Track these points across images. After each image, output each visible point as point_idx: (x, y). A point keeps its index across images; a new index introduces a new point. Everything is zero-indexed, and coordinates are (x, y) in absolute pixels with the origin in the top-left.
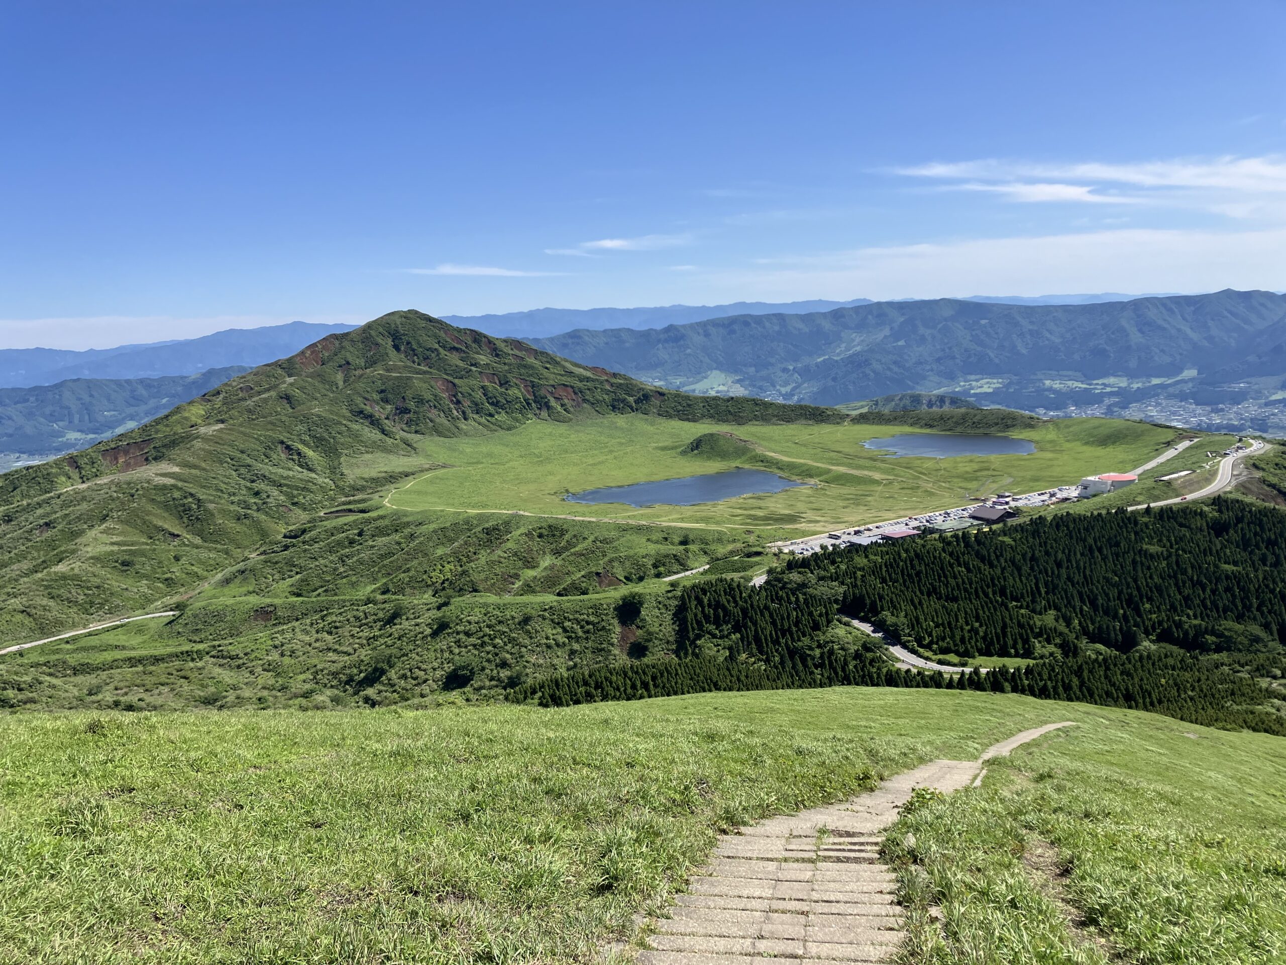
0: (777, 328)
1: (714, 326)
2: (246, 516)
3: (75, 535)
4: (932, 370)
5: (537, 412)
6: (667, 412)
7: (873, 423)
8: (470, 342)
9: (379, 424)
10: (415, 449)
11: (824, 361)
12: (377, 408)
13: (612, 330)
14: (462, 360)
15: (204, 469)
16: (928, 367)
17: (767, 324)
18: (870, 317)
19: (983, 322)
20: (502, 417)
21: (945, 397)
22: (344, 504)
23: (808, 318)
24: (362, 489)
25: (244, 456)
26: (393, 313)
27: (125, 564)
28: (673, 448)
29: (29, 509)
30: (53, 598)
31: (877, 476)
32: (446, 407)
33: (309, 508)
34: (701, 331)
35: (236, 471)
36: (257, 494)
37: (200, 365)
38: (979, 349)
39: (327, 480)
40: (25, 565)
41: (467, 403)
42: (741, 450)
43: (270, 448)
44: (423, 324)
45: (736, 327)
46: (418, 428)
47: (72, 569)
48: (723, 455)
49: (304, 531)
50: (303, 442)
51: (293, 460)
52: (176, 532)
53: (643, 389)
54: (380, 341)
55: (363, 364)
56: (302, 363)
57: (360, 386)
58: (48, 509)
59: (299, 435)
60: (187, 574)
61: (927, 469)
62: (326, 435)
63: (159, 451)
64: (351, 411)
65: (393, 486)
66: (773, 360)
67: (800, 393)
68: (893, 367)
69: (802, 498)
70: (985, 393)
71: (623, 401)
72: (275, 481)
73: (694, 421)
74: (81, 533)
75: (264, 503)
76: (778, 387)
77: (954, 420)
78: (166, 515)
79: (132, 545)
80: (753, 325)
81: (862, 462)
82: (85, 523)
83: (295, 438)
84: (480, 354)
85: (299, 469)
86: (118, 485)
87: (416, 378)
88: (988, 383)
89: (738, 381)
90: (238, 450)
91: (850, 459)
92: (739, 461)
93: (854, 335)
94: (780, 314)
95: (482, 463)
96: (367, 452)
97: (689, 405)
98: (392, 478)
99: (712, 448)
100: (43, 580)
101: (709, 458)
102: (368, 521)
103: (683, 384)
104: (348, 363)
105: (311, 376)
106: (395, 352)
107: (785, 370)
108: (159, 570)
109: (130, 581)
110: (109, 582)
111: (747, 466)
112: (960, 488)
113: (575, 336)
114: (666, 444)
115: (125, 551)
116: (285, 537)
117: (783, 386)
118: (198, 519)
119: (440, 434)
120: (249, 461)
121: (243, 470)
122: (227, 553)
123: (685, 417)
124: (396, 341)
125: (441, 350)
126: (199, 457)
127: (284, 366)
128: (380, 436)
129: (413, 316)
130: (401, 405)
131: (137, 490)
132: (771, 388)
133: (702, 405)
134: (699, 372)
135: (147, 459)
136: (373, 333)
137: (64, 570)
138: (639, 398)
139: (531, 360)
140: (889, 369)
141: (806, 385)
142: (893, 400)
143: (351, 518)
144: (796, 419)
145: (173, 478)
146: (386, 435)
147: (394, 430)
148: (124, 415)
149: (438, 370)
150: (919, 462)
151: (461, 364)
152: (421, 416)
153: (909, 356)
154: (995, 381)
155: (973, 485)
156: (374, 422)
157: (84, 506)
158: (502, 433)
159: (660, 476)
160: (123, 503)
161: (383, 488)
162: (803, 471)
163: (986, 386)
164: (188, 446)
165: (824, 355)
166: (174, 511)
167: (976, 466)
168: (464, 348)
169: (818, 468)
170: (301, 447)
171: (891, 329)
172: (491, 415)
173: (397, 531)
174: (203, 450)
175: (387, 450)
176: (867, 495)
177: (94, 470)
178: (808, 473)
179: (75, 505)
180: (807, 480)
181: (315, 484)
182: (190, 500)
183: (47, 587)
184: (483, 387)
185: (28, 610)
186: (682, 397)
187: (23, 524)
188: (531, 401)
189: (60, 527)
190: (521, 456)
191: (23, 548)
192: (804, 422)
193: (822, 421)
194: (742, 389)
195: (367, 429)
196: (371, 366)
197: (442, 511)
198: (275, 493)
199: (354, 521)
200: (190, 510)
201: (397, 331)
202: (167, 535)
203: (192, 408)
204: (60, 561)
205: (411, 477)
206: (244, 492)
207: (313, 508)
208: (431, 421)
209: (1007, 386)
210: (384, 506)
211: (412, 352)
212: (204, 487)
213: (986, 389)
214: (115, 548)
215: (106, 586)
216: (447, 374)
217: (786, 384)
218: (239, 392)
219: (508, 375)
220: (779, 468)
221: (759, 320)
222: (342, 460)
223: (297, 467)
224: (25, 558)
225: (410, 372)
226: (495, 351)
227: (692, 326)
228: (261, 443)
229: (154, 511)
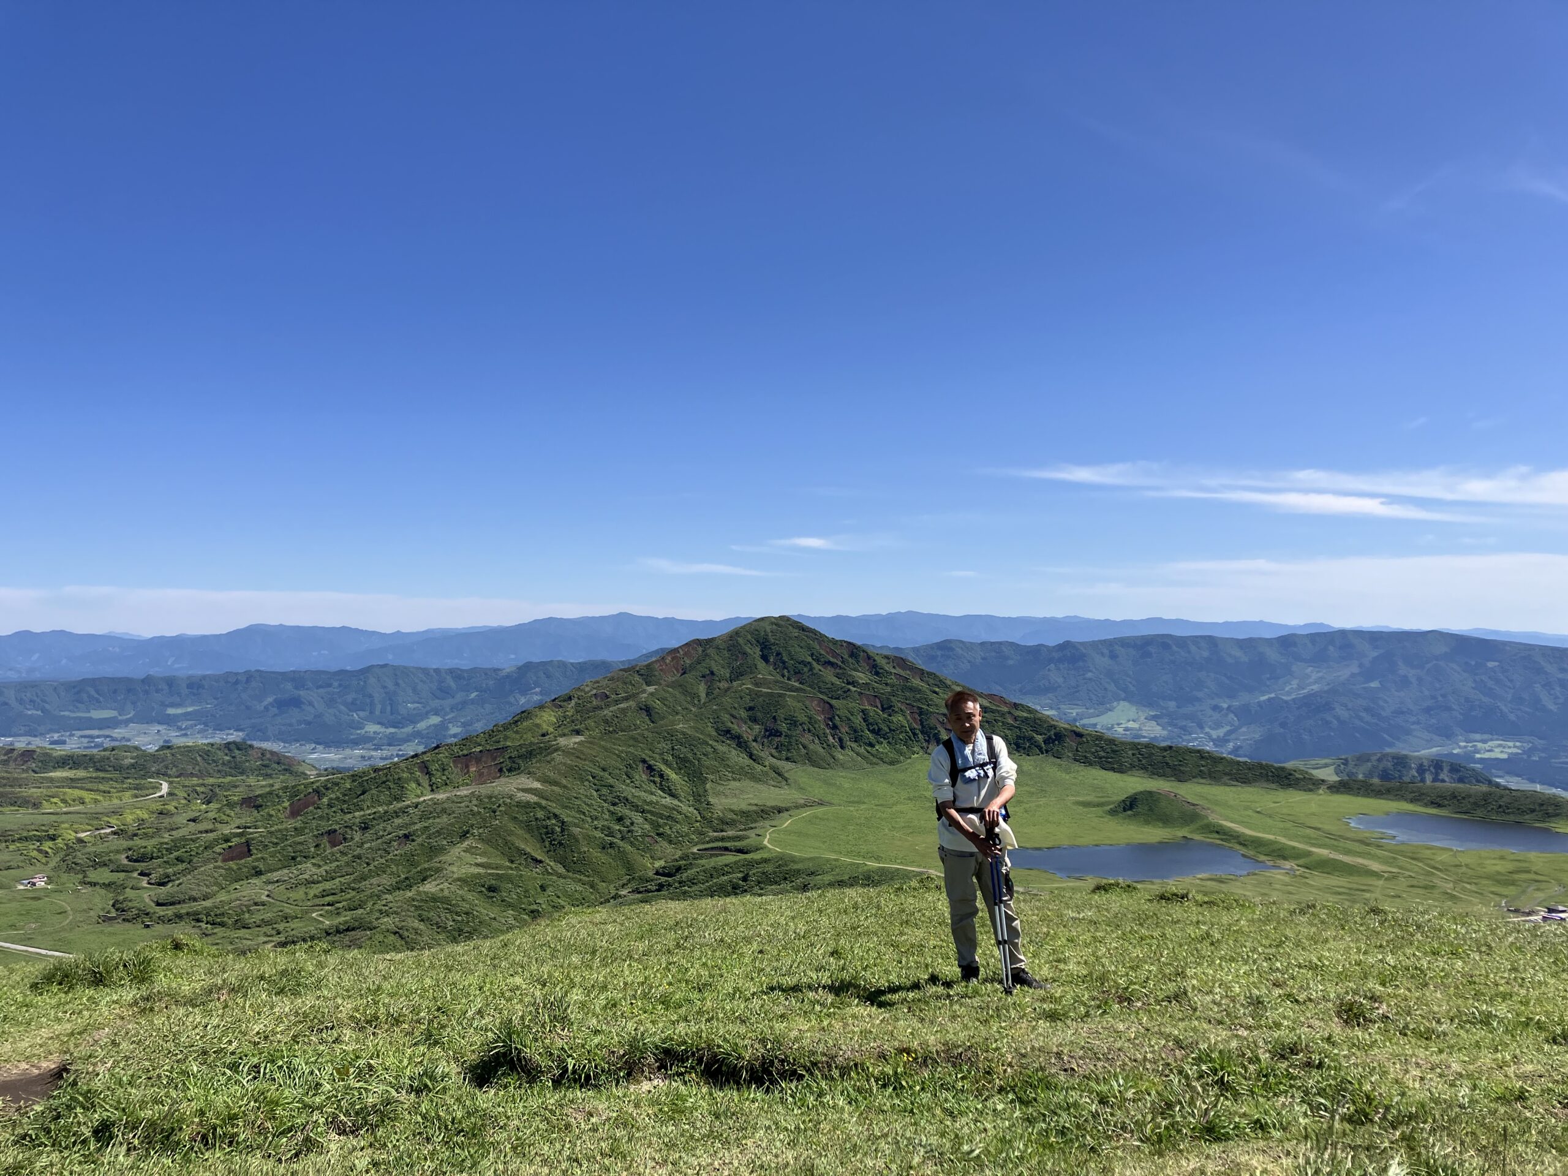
0: (1206, 654)
1: (1122, 646)
2: (611, 845)
3: (434, 851)
4: (1418, 723)
5: (925, 745)
6: (1086, 757)
7: (1358, 795)
8: (846, 656)
9: (747, 747)
10: (786, 780)
11: (1269, 700)
12: (744, 728)
13: (992, 643)
14: (837, 676)
15: (565, 787)
16: (1414, 719)
17: (1193, 648)
18: (1331, 648)
19: (1491, 664)
20: (883, 748)
21: (1442, 762)
22: (717, 840)
23: (1248, 644)
24: (731, 823)
25: (606, 775)
26: (762, 619)
27: (492, 889)
28: (1099, 805)
29: (386, 817)
30: (422, 920)
31: (1375, 866)
32: (821, 732)
33: (675, 840)
34: (1106, 651)
35: (597, 791)
36: (620, 820)
37: (513, 656)
38: (1486, 699)
39: (691, 809)
40: (386, 880)
41: (844, 729)
42: (1190, 816)
43: (631, 767)
44: (796, 633)
45: (1151, 649)
46: (789, 755)
47: (442, 890)
48: (1166, 820)
49: (679, 869)
50: (666, 762)
51: (654, 782)
52: (539, 858)
53: (1055, 727)
54: (749, 650)
55: (728, 675)
56: (661, 670)
57: (727, 700)
58: (407, 819)
59: (662, 754)
60: (554, 907)
61: (1442, 863)
62: (690, 756)
63: (514, 762)
64: (717, 730)
65: (767, 823)
66: (1200, 695)
67: (1237, 739)
68: (1363, 714)
69: (1278, 886)
70: (1497, 759)
71: (1030, 739)
72: (637, 806)
73: (1121, 771)
74: (441, 850)
75: (629, 831)
76: (1207, 730)
77: (1471, 800)
78: (527, 836)
79: (497, 868)
80: (1174, 648)
81: (1349, 845)
82: (445, 838)
83: (657, 756)
84: (859, 671)
85: (662, 793)
86: (479, 798)
87: (790, 696)
88: (1500, 746)
89: (1154, 718)
90: (599, 767)
91: (1332, 839)
92: (1187, 829)
93: (1310, 669)
94: (1210, 637)
95: (864, 803)
96: (734, 779)
97: (1114, 751)
98: (765, 813)
99: (1151, 810)
100: (413, 900)
101: (1147, 822)
102: (751, 864)
103: (1081, 716)
104: (712, 673)
105: (672, 685)
106: (764, 664)
107: (1216, 708)
108: (525, 900)
109: (496, 909)
110: (477, 908)
111: (1197, 837)
112: (1493, 893)
113: (946, 647)
114: (1089, 798)
115: (490, 874)
116: (657, 873)
117: (1213, 729)
118: (560, 844)
119: (814, 763)
120: (611, 781)
121: (604, 791)
122: (592, 887)
123: (1108, 765)
124: (766, 652)
125: (814, 664)
126: (559, 773)
127: (642, 672)
128: (748, 761)
129: (784, 623)
130: (772, 726)
131: (499, 806)
132: (1199, 731)
133: (1130, 752)
134: (1103, 704)
135: (501, 770)
136: (740, 640)
137: (433, 890)
138: (1050, 737)
139: (916, 682)
140: (1361, 719)
141: (1244, 729)
142: (1368, 760)
143: (730, 858)
144: (1255, 781)
145: (535, 794)
146: (754, 760)
147: (762, 754)
148: (428, 708)
149: (810, 686)
150: (1428, 852)
151: (837, 682)
152: (793, 740)
153: (1386, 702)
154: (1511, 744)
155: (1511, 891)
156: (740, 743)
157: (445, 819)
158: (884, 767)
159: (1087, 839)
160: (484, 820)
161: (757, 825)
162: (1273, 851)
163: (1496, 749)
164: (548, 758)
165: (1270, 693)
166: (536, 833)
167: (1510, 866)
168: (840, 663)
169: (1294, 848)
170: (663, 767)
171: (1361, 666)
172: (872, 745)
173: (785, 879)
174: (565, 764)
175: (754, 778)
176: (1363, 891)
177: (444, 778)
178: (1281, 853)
179: (434, 818)
180: (1281, 862)
181: (680, 813)
182: (554, 821)
183: (417, 908)
184: (863, 711)
185: (401, 932)
186: (1106, 740)
187: (381, 833)
188: (918, 732)
189: (419, 840)
190: (909, 799)
191: (383, 861)
192: (1265, 785)
193: (1289, 786)
194: (1159, 728)
195: (734, 752)
196: (737, 678)
197: (836, 860)
198: (638, 818)
199: (736, 863)
200: (553, 833)
201: (767, 640)
202: (529, 860)
203: (543, 714)
204: (424, 880)
205: (785, 814)
206: (606, 817)
207: (680, 842)
208: (805, 747)
209: (1529, 752)
210: (766, 847)
211: (781, 665)
212: (566, 807)
213: (1499, 754)
214: (481, 871)
215: (475, 913)
216: (821, 693)
217: (1218, 725)
218: (593, 699)
219: (893, 699)
220: (1240, 844)
221: (1183, 642)
222: (708, 786)
223: (659, 791)
224: (384, 872)
225: (781, 688)
226: (875, 669)
227: (1095, 645)
228: (623, 760)
229: (516, 832)
